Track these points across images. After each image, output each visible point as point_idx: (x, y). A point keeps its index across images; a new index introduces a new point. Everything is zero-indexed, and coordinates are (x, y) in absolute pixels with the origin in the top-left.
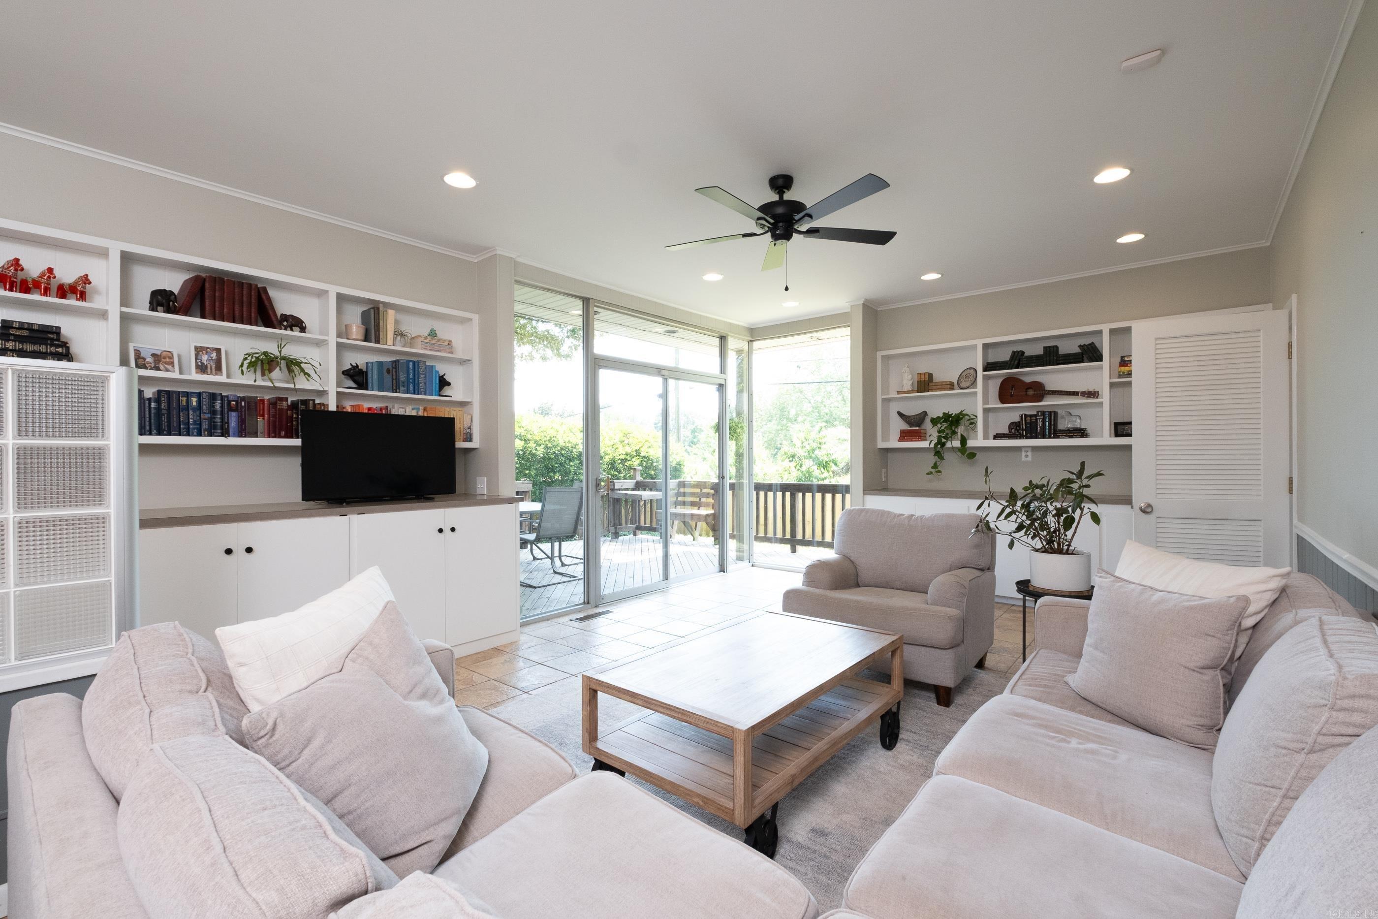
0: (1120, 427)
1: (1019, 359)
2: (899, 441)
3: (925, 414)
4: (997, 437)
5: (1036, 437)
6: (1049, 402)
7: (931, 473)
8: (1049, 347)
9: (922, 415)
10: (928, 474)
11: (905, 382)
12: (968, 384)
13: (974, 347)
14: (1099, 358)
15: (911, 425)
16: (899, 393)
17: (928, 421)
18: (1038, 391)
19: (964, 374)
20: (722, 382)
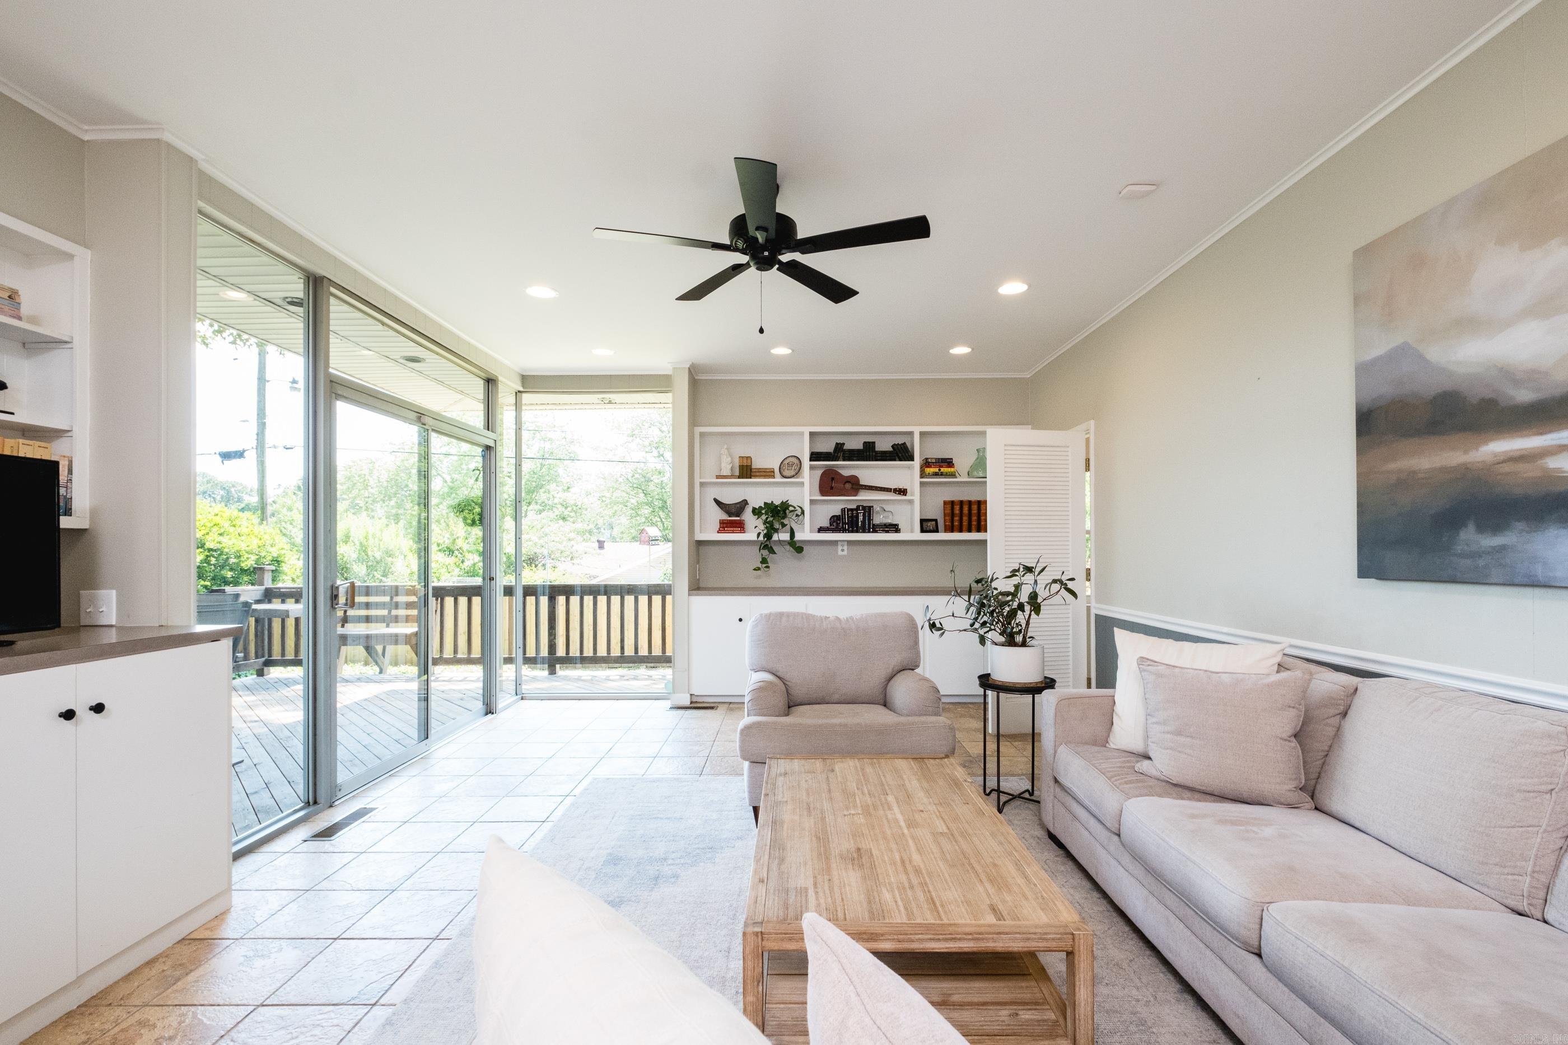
0: (925, 524)
1: (840, 452)
2: (718, 532)
3: (745, 503)
4: (821, 530)
5: (857, 531)
6: (864, 497)
7: (759, 569)
8: (869, 442)
9: (743, 504)
10: (755, 570)
11: (723, 465)
12: (793, 473)
13: (802, 434)
14: (911, 458)
15: (730, 514)
16: (718, 477)
17: (748, 510)
18: (854, 485)
19: (786, 462)
20: (491, 444)
